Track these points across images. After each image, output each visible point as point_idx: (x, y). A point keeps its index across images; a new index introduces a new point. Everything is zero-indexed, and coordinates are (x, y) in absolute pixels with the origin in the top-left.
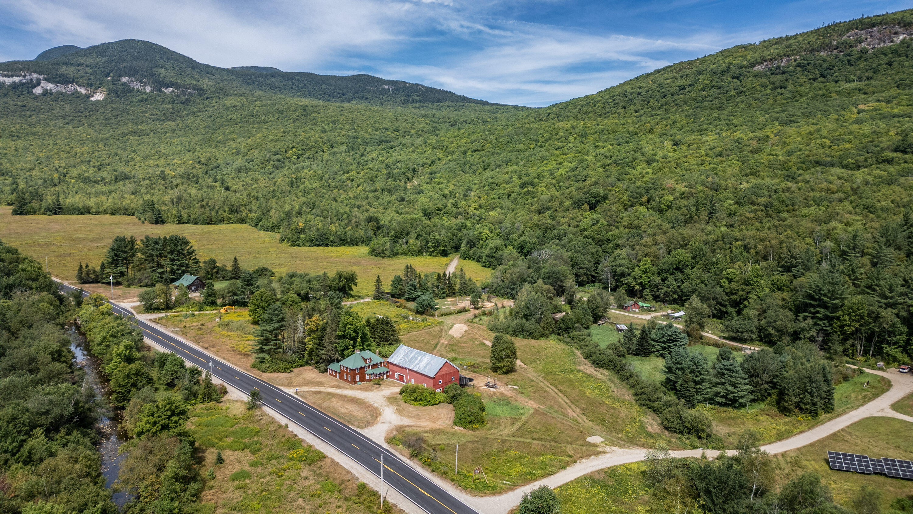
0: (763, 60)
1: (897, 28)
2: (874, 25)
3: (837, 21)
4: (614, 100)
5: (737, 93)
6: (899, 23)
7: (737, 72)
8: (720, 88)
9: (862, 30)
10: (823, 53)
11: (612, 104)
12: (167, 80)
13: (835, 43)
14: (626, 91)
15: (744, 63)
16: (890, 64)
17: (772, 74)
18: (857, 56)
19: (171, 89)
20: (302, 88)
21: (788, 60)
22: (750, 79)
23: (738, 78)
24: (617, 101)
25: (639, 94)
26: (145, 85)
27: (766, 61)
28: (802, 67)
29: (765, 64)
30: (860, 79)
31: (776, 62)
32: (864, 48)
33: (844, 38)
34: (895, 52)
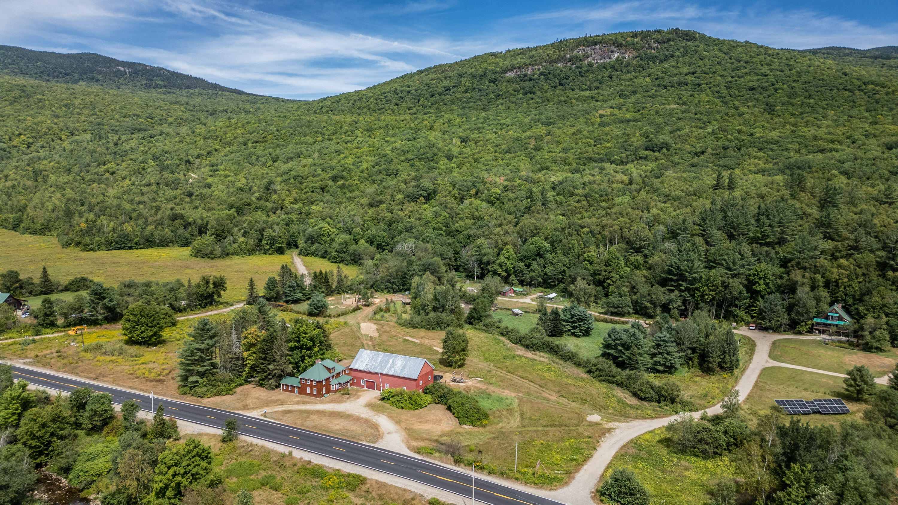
0: (513, 68)
1: (613, 48)
2: (596, 44)
3: (567, 38)
4: (386, 97)
5: (495, 96)
6: (614, 43)
7: (493, 77)
8: (480, 90)
9: (588, 47)
10: (559, 65)
11: (384, 101)
13: (568, 56)
14: (396, 89)
15: (498, 69)
16: (611, 77)
17: (521, 80)
18: (586, 69)
20: (10, 64)
21: (532, 69)
22: (505, 84)
23: (494, 83)
24: (388, 98)
25: (409, 92)
27: (515, 68)
28: (545, 75)
29: (515, 71)
30: (590, 89)
31: (523, 70)
32: (590, 62)
33: (575, 52)
34: (613, 67)
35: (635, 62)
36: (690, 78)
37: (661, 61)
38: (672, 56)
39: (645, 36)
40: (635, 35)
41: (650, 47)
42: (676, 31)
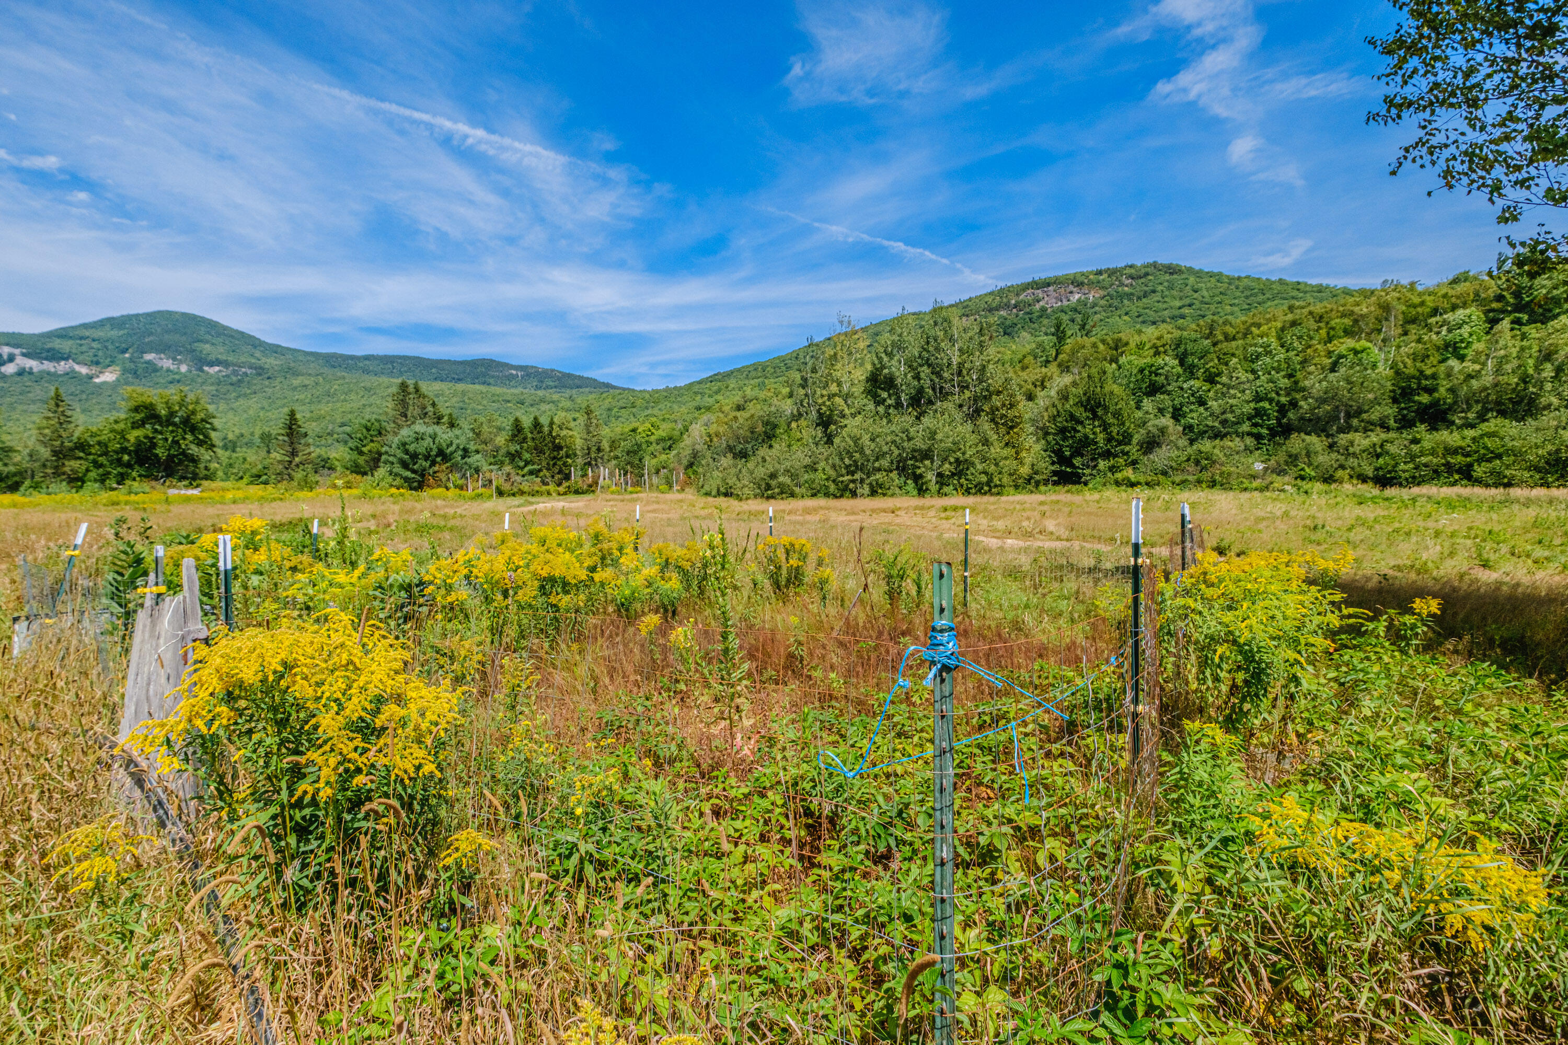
1: (1071, 288)
2: (1049, 285)
3: (1010, 283)
6: (1073, 283)
9: (1038, 289)
10: (1002, 313)
12: (212, 357)
13: (1013, 302)
18: (1038, 314)
19: (217, 369)
26: (181, 362)
32: (1043, 307)
33: (1021, 297)
34: (1075, 310)
35: (1103, 302)
36: (1186, 311)
37: (1139, 298)
38: (1154, 292)
39: (1112, 272)
40: (1100, 273)
41: (1121, 284)
42: (1155, 265)
